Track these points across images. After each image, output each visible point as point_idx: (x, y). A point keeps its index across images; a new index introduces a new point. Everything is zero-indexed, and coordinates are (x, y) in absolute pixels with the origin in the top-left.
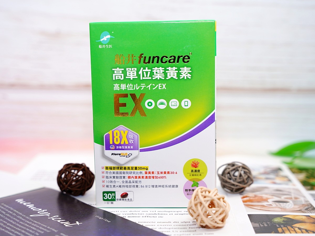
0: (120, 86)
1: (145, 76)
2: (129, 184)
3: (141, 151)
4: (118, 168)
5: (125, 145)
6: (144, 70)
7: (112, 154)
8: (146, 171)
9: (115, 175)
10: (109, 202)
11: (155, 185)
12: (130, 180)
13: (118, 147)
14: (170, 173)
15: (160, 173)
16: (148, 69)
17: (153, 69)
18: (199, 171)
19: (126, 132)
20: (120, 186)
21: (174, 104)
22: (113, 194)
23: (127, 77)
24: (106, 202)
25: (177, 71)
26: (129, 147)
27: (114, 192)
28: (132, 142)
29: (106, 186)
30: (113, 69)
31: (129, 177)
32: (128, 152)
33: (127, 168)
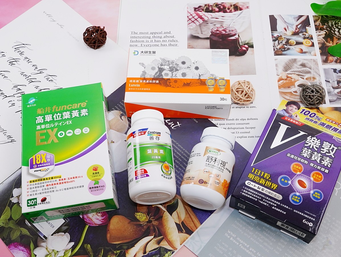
0: (41, 127)
1: (58, 118)
2: (47, 191)
3: (56, 165)
4: (39, 180)
5: (44, 163)
6: (57, 115)
7: (35, 171)
8: (60, 179)
9: (37, 186)
10: (32, 207)
11: (66, 188)
12: (48, 187)
13: (39, 166)
14: (77, 177)
15: (70, 179)
16: (60, 114)
17: (63, 113)
18: (98, 173)
19: (45, 154)
20: (40, 193)
21: (78, 131)
22: (35, 200)
23: (45, 121)
24: (30, 207)
25: (79, 112)
26: (47, 164)
27: (36, 199)
28: (49, 161)
29: (29, 195)
30: (36, 118)
31: (47, 185)
32: (46, 168)
33: (46, 179)
